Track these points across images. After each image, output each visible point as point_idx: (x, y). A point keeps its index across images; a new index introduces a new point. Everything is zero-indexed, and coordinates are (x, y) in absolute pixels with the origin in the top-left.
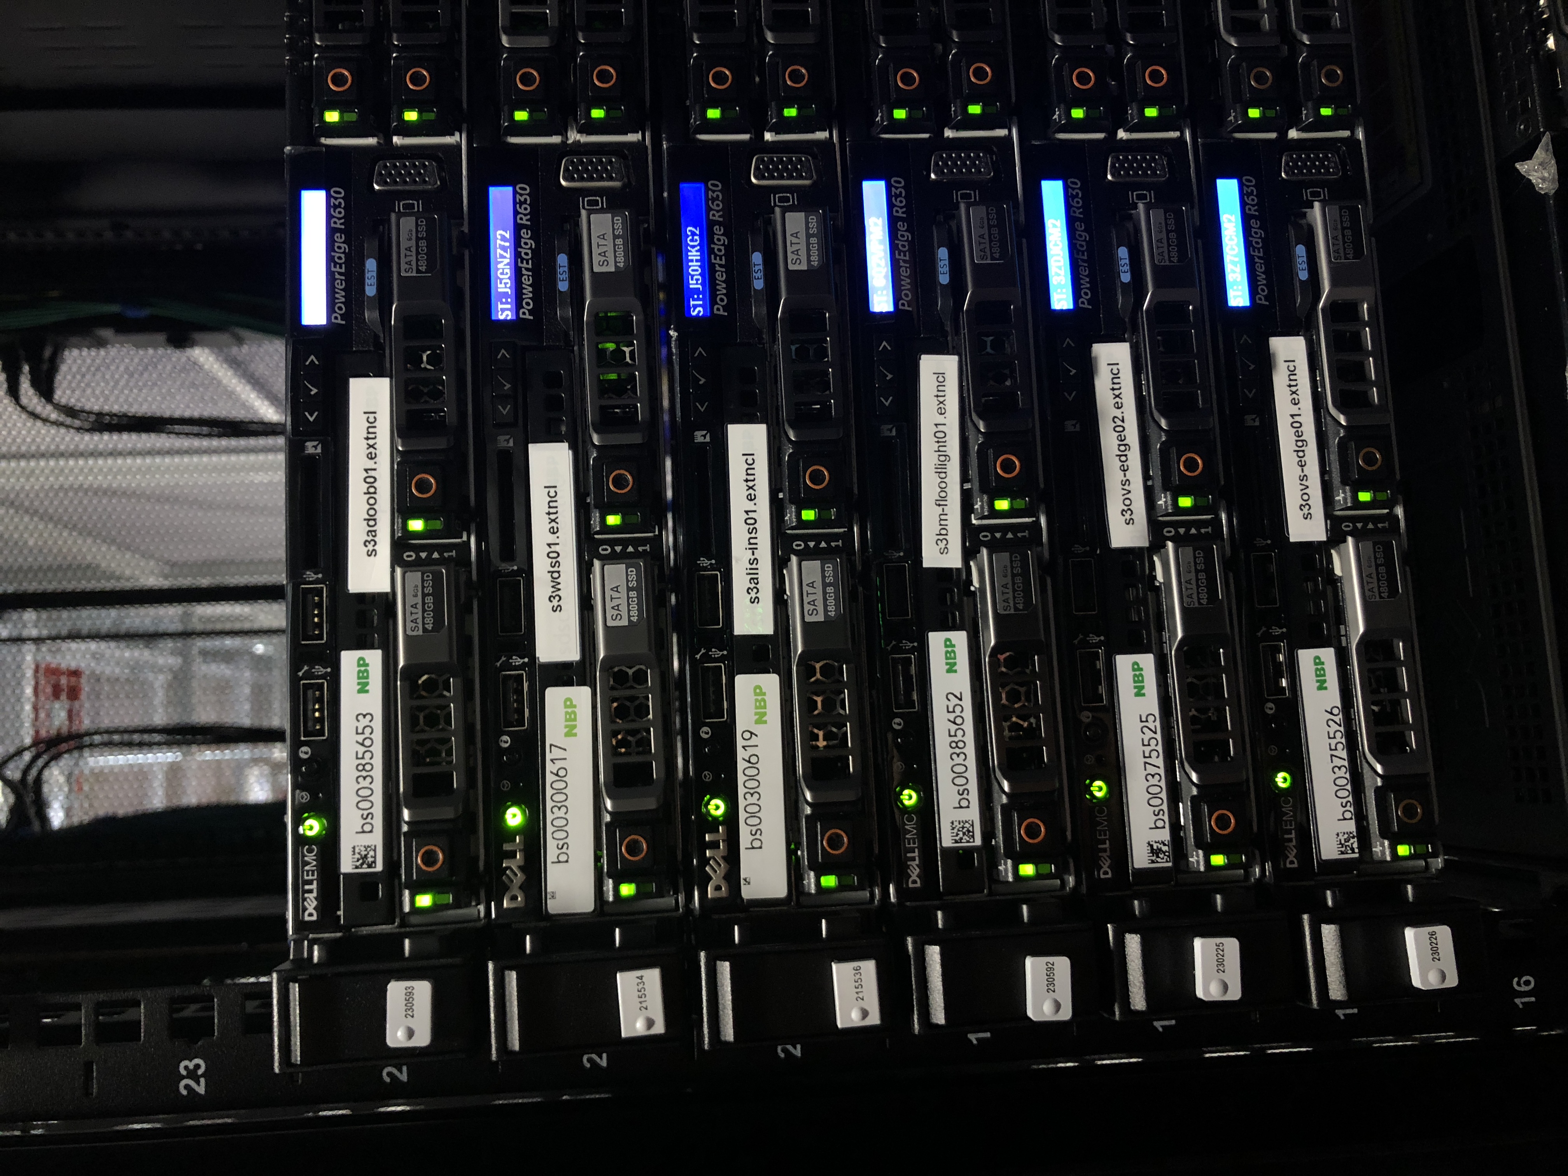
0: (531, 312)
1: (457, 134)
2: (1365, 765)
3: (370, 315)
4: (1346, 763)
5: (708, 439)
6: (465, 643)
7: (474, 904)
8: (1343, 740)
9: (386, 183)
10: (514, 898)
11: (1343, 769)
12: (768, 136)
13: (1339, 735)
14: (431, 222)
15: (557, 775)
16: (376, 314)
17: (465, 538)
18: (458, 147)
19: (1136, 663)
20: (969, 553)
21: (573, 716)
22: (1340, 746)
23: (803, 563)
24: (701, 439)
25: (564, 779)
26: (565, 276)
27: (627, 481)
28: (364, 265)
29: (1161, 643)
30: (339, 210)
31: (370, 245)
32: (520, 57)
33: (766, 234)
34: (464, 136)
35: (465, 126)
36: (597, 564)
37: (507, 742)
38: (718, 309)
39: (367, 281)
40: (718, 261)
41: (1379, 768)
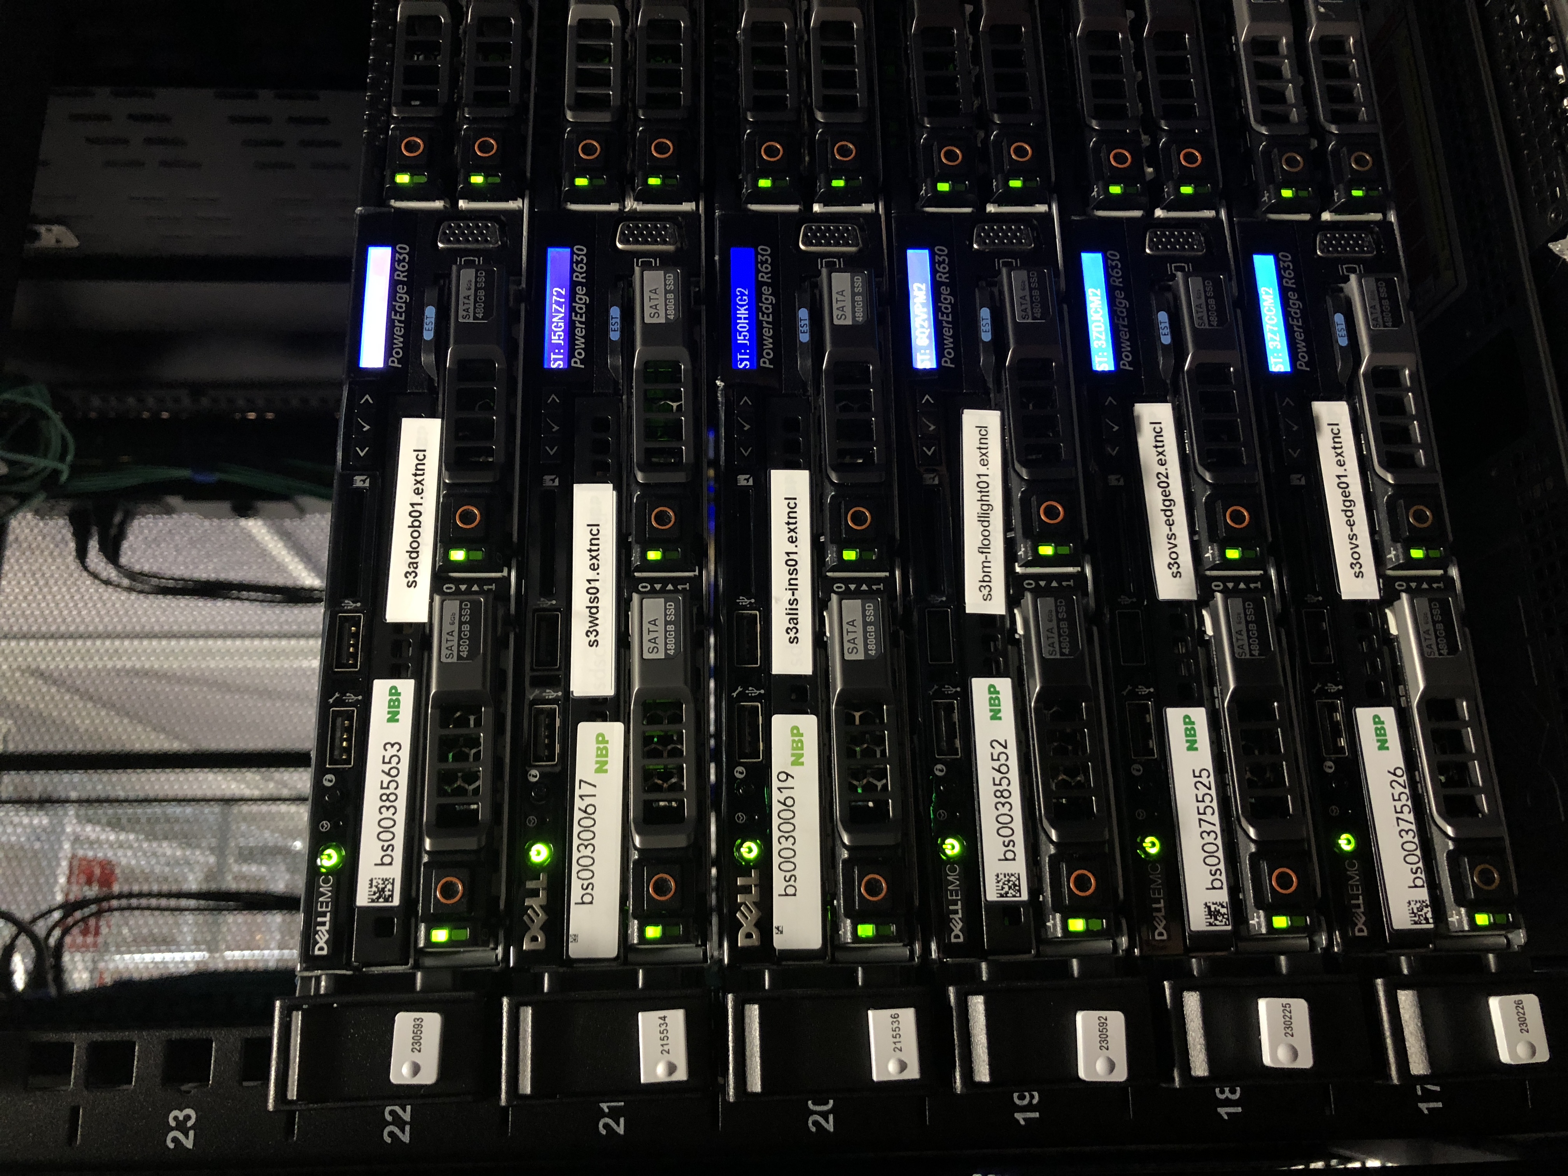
0: (582, 361)
1: (520, 201)
2: (1434, 828)
3: (427, 359)
4: (1413, 827)
5: (751, 483)
6: (499, 675)
7: (492, 946)
8: (1409, 803)
9: (449, 241)
10: (534, 939)
11: (1411, 834)
12: (817, 208)
13: (1404, 797)
14: (490, 274)
15: (585, 812)
16: (432, 357)
17: (505, 573)
18: (521, 212)
19: (1187, 717)
20: (1012, 601)
21: (604, 752)
22: (1406, 809)
23: (844, 602)
24: (744, 483)
25: (592, 816)
26: (618, 327)
27: (669, 518)
28: (423, 313)
29: (1213, 698)
30: (403, 264)
31: (430, 294)
32: (583, 131)
33: (813, 296)
34: (526, 201)
35: (527, 193)
36: (636, 597)
37: (536, 776)
38: (764, 363)
39: (425, 326)
40: (765, 318)
41: (1450, 831)
